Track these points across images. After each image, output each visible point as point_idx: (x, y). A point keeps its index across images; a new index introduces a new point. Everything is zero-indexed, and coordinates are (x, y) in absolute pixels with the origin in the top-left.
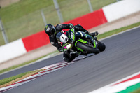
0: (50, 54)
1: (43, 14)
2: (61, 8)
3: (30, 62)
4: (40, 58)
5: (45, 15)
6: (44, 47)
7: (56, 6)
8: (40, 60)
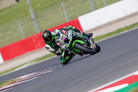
0: (26, 63)
1: (19, 24)
2: (37, 18)
3: (7, 72)
4: (17, 67)
5: (22, 25)
6: (21, 56)
7: (33, 16)
8: (17, 70)
